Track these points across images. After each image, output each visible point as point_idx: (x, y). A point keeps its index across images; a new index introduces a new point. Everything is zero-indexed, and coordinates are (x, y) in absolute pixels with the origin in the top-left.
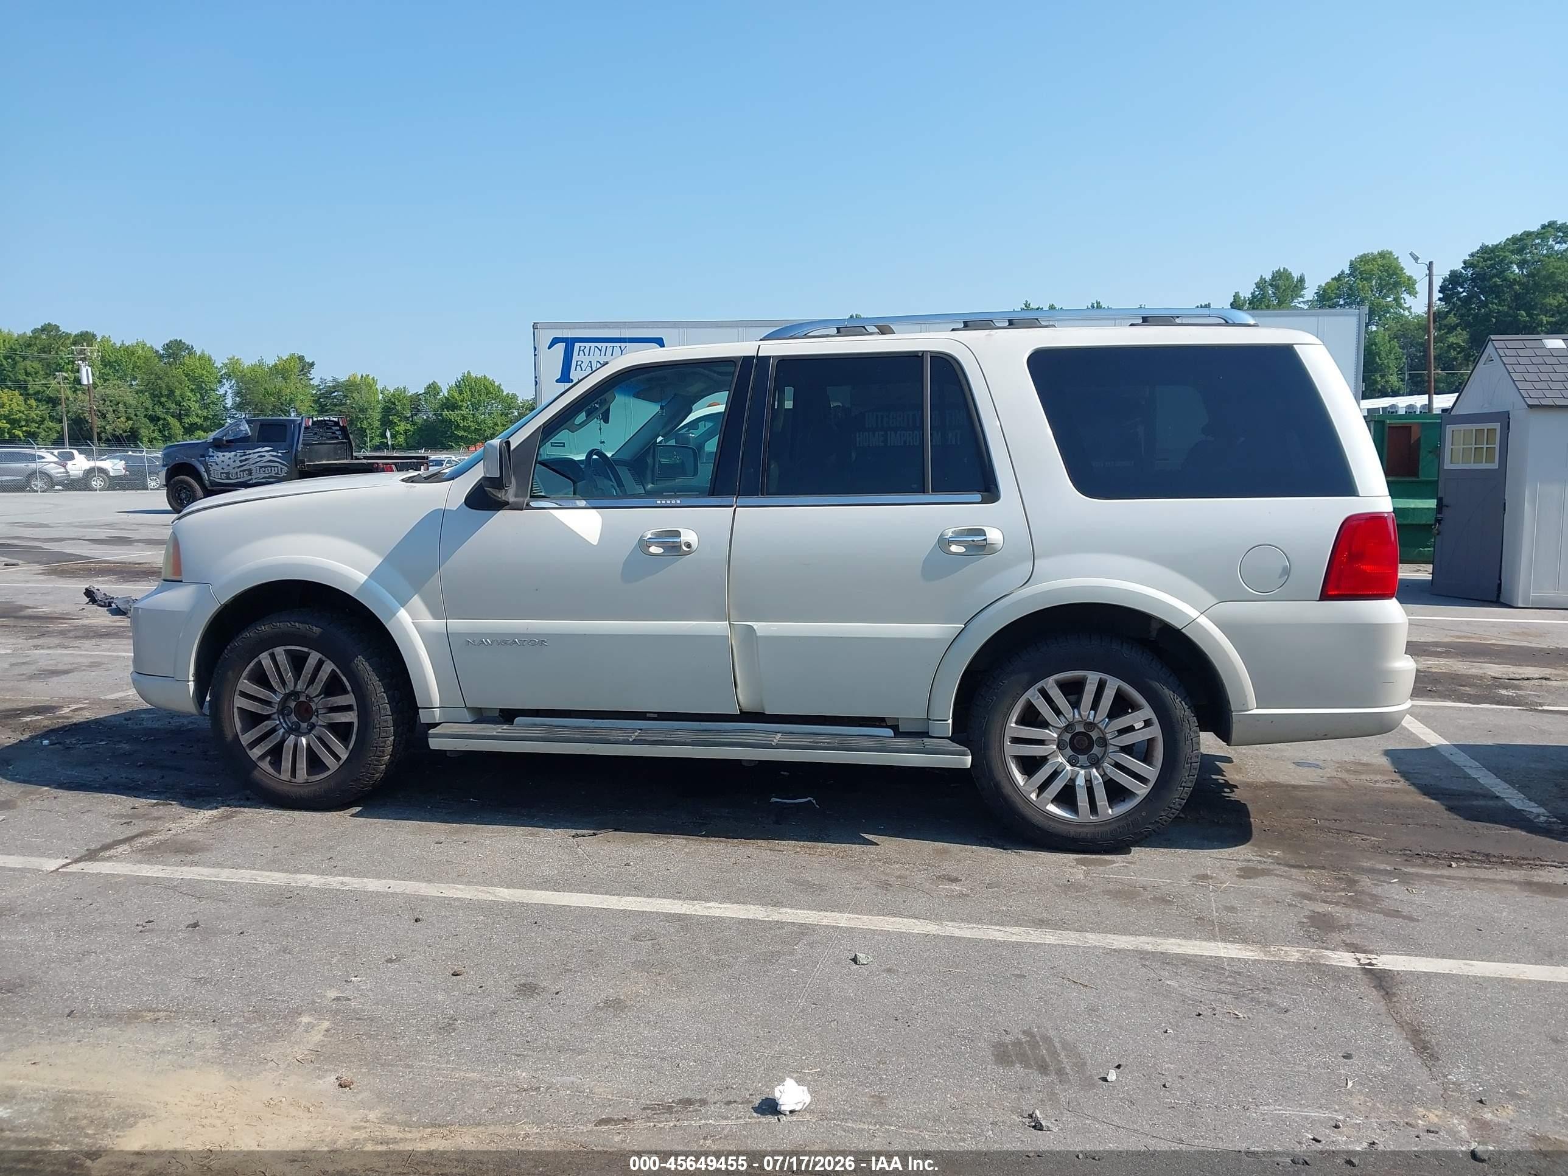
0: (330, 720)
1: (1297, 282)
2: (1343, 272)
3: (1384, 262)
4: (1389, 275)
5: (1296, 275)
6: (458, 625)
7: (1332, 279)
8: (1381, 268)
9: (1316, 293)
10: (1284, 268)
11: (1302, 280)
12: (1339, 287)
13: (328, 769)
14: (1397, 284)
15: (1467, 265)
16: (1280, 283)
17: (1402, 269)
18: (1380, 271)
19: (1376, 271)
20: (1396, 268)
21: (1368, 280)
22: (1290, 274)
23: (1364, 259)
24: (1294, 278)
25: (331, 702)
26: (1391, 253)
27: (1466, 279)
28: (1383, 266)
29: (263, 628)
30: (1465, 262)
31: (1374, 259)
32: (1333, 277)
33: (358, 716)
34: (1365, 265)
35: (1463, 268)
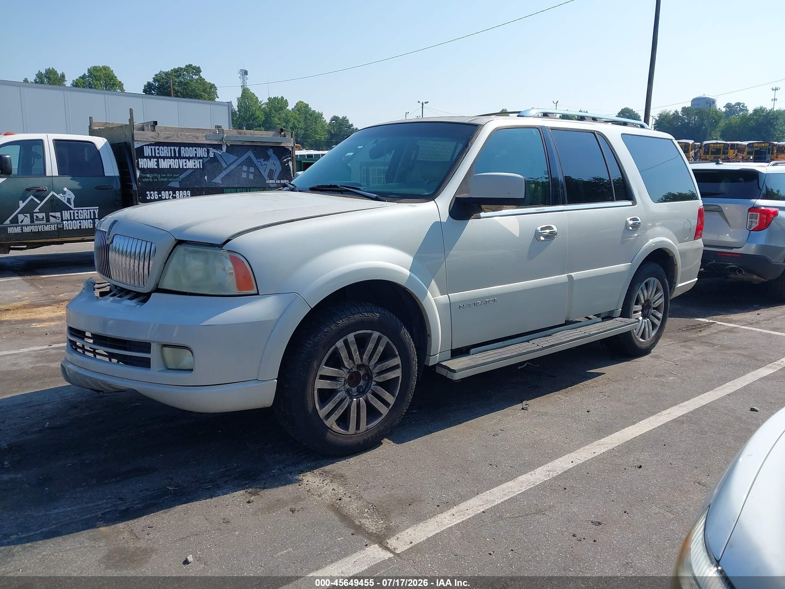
0: (384, 379)
1: (60, 77)
2: (85, 74)
3: (106, 72)
4: (109, 79)
5: (59, 73)
6: (455, 296)
7: (79, 77)
8: (105, 75)
9: (71, 84)
10: (52, 68)
11: (63, 76)
12: (84, 82)
13: (381, 414)
14: (114, 85)
15: (155, 80)
16: (51, 76)
17: (116, 77)
18: (105, 76)
19: (103, 77)
20: (113, 76)
21: (99, 80)
22: (56, 72)
23: (95, 69)
24: (58, 74)
25: (385, 366)
26: (109, 68)
27: (155, 87)
28: (106, 74)
29: (341, 321)
30: (154, 78)
31: (101, 70)
32: (80, 76)
33: (402, 371)
34: (96, 73)
35: (153, 81)
